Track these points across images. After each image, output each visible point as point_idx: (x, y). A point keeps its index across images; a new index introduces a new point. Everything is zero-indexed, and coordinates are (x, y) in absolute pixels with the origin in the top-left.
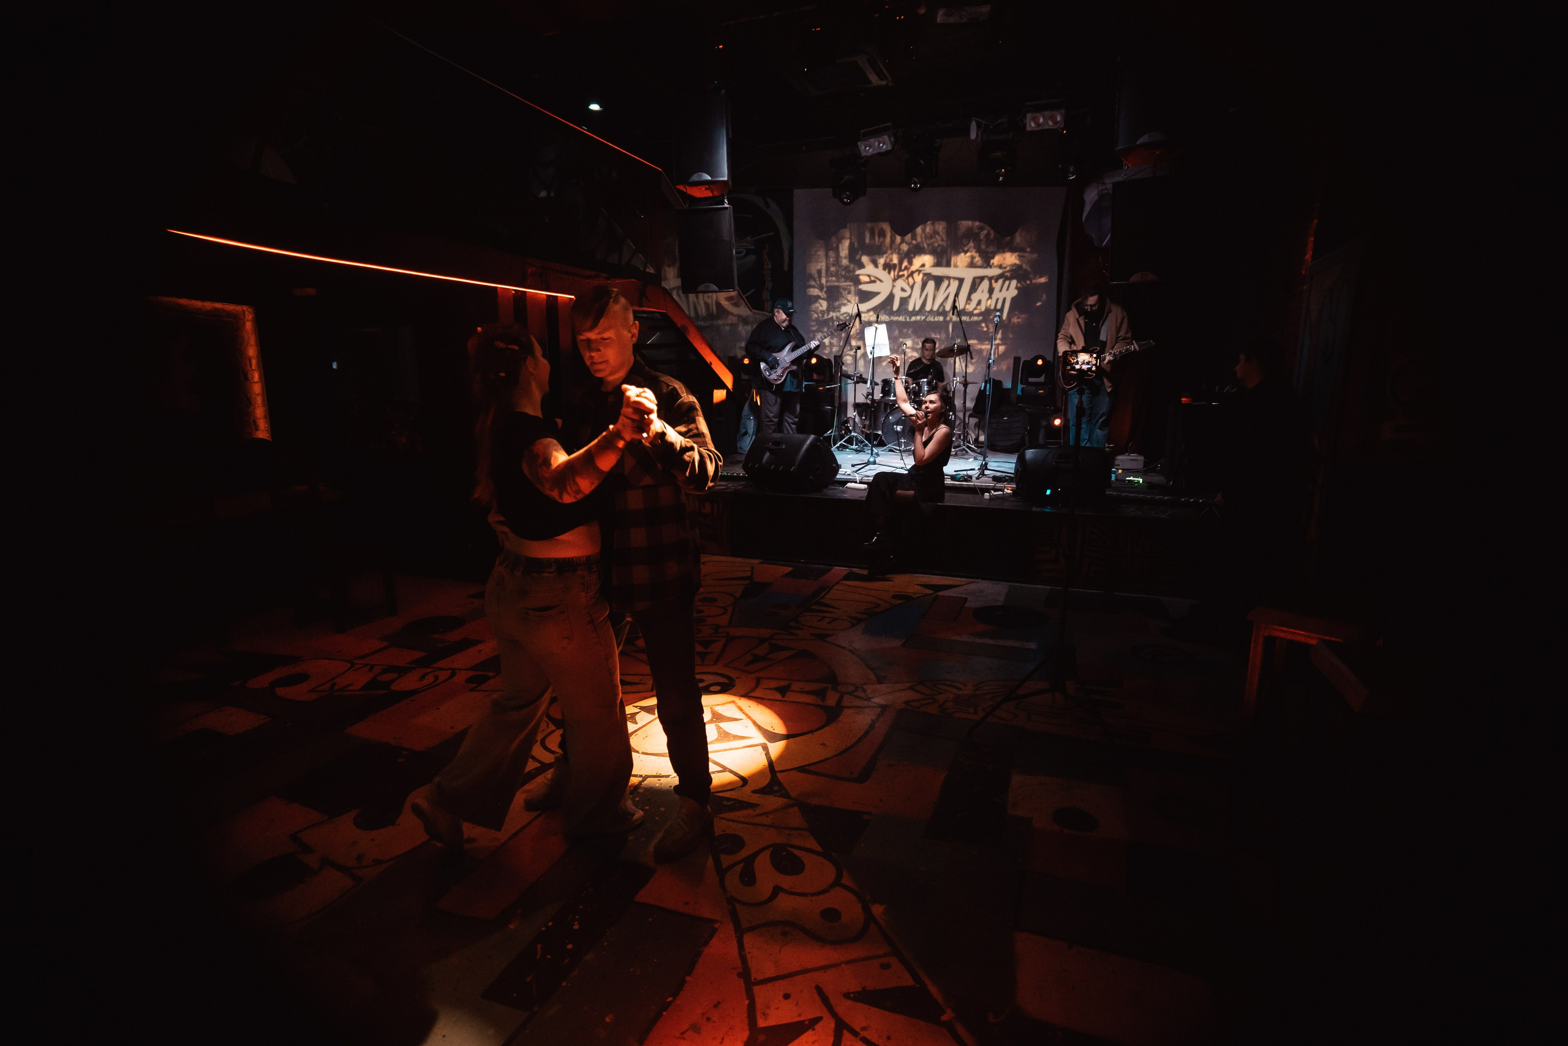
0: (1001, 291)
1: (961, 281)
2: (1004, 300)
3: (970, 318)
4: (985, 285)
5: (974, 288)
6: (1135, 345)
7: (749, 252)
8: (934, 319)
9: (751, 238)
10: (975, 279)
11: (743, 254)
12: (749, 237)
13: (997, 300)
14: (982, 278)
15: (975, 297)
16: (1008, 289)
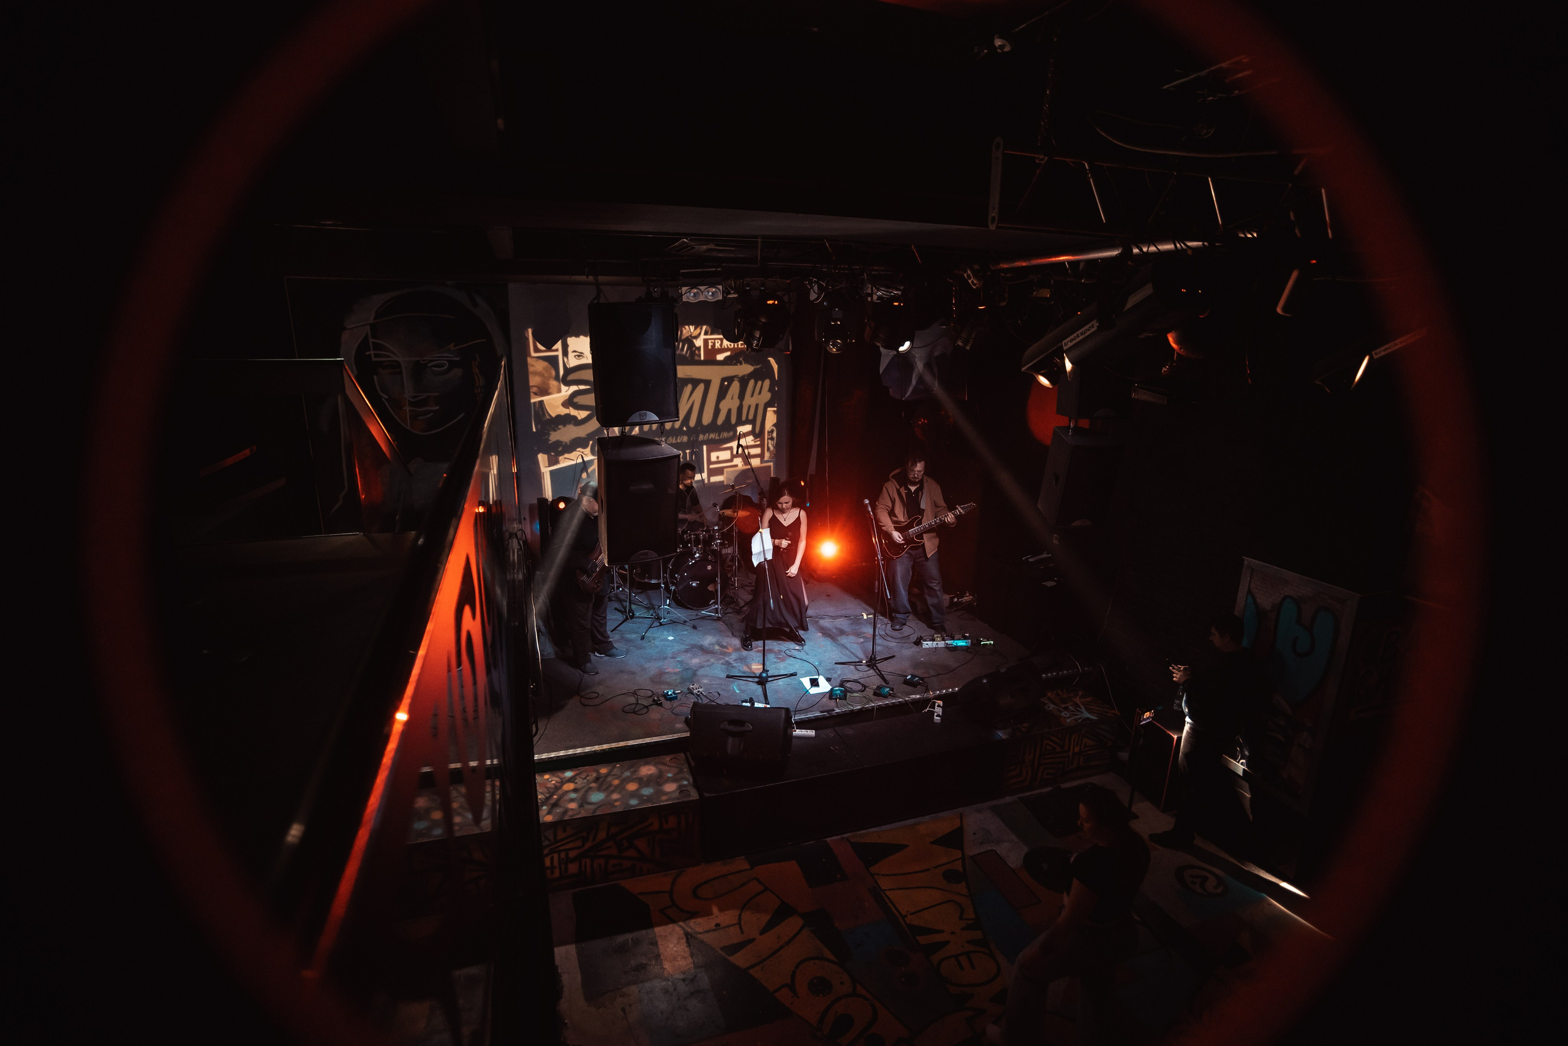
0: (752, 396)
1: (707, 383)
2: (757, 406)
3: (719, 435)
4: (735, 386)
5: (722, 393)
6: (960, 509)
7: (453, 365)
8: (676, 439)
9: (455, 346)
10: (723, 380)
11: (445, 368)
12: (452, 345)
13: (749, 407)
14: (730, 379)
15: (724, 406)
16: (760, 393)
